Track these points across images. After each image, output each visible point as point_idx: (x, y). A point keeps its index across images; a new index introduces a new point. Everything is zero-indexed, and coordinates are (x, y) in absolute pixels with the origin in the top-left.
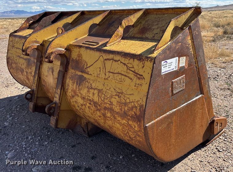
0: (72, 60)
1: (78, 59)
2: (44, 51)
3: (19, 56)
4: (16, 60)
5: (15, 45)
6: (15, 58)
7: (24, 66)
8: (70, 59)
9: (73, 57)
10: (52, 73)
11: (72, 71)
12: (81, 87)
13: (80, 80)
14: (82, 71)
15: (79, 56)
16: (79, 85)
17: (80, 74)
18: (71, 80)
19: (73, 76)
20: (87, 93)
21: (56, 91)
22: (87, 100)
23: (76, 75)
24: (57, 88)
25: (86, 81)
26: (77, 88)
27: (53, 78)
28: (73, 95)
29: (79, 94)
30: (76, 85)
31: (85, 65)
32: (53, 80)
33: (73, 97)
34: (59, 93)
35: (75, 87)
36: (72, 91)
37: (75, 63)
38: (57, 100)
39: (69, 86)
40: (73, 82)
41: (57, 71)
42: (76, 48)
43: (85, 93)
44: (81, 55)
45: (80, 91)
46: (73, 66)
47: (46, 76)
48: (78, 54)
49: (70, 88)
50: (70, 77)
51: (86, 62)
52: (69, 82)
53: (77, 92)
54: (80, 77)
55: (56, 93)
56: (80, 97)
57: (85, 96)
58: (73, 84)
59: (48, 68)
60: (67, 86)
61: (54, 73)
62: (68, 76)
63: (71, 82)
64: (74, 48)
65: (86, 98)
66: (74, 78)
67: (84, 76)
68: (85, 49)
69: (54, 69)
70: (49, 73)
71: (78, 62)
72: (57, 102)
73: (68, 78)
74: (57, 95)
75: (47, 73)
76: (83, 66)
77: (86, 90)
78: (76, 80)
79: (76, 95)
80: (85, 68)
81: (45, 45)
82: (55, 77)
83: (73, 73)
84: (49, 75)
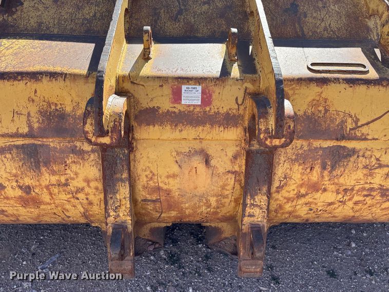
9: (296, 111)
10: (206, 163)
11: (296, 143)
12: (339, 171)
13: (333, 157)
14: (339, 136)
15: (314, 104)
16: (333, 168)
17: (331, 146)
18: (300, 165)
19: (302, 154)
20: (362, 178)
21: (249, 202)
22: (358, 191)
23: (316, 148)
24: (249, 194)
25: (358, 157)
26: (323, 177)
27: (213, 174)
28: (304, 193)
29: (330, 186)
30: (319, 170)
31: (346, 122)
32: (209, 180)
33: (303, 196)
34: (262, 203)
35: (315, 176)
36: (301, 186)
37: (303, 125)
38: (259, 219)
39: (288, 179)
40: (307, 168)
41: (226, 155)
42: (306, 88)
43: (354, 180)
44: (326, 100)
45: (336, 181)
46: (299, 130)
47: (168, 177)
48: (314, 100)
49: (294, 182)
50: (294, 157)
51: (349, 115)
52: (288, 171)
53: (323, 185)
54: (330, 152)
55: (248, 205)
56: (333, 192)
57: (351, 187)
58: (308, 170)
59: (174, 154)
60: (283, 179)
61: (213, 163)
62: (282, 159)
63: (301, 167)
64: (298, 88)
65: (357, 188)
66: (310, 158)
67: (345, 147)
68: (347, 86)
69: (210, 152)
70: (184, 166)
71: (311, 118)
72: (260, 223)
73: (285, 161)
74: (255, 208)
75: (175, 169)
76: (338, 126)
77: (360, 174)
78: (319, 161)
79: (317, 191)
80: (348, 129)
81: (132, 91)
82: (220, 172)
83: (301, 148)
84: (187, 172)
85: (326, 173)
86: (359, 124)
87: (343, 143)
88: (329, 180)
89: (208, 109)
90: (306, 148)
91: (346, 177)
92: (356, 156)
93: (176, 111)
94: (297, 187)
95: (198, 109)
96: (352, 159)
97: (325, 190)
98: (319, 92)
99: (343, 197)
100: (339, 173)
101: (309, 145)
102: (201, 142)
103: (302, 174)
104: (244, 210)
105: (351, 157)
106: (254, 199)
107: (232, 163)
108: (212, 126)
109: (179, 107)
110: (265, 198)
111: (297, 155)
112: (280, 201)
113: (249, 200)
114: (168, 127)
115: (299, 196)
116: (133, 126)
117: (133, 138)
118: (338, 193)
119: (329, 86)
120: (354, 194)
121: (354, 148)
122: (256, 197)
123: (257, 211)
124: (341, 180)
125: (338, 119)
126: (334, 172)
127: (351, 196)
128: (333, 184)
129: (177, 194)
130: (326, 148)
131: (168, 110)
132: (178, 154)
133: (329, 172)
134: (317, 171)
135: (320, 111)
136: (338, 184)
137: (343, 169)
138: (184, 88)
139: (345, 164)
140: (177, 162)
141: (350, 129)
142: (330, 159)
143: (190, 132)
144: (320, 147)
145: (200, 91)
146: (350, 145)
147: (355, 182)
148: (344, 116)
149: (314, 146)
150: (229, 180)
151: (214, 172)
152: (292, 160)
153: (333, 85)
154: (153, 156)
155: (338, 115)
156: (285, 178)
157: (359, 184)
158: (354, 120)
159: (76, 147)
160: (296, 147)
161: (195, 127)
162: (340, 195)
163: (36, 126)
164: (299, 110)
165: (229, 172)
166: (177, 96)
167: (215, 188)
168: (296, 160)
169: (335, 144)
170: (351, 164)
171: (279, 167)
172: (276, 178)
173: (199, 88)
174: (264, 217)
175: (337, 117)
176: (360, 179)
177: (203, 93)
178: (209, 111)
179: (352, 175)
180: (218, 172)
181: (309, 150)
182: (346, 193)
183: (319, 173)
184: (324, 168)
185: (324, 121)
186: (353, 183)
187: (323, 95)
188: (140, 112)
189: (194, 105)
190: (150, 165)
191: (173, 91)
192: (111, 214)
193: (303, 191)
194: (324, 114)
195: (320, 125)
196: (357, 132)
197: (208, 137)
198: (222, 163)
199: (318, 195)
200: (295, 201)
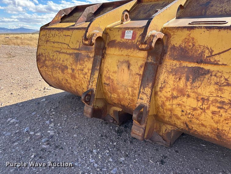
0: (171, 48)
1: (183, 45)
2: (107, 41)
3: (57, 51)
4: (53, 56)
5: (51, 38)
6: (51, 54)
7: (68, 62)
8: (167, 47)
9: (175, 44)
10: (128, 67)
11: (173, 63)
12: (198, 84)
13: (194, 74)
14: (199, 60)
15: (186, 41)
16: (194, 81)
17: (194, 66)
18: (173, 75)
19: (175, 69)
20: (214, 91)
21: (142, 91)
22: (212, 102)
23: (184, 67)
24: (142, 86)
25: (211, 75)
26: (186, 85)
27: (130, 74)
28: (176, 95)
29: (191, 93)
30: (184, 81)
31: (205, 52)
32: (128, 77)
33: (176, 97)
34: (148, 93)
35: (182, 84)
36: (174, 89)
37: (178, 52)
38: (145, 102)
39: (166, 83)
40: (177, 78)
41: (138, 65)
42: (181, 31)
43: (209, 92)
44: (193, 39)
45: (195, 90)
46: (175, 55)
47: (113, 72)
48: (186, 39)
49: (169, 86)
50: (170, 70)
51: (207, 48)
52: (166, 78)
53: (187, 91)
54: (192, 70)
55: (141, 93)
56: (194, 98)
57: (207, 97)
58: (178, 80)
59: (117, 61)
60: (163, 83)
61: (131, 68)
62: (164, 70)
63: (173, 77)
64: (176, 31)
65: (211, 99)
66: (180, 72)
67: (203, 68)
68: (206, 30)
69: (131, 62)
70: (120, 68)
71: (184, 49)
72: (145, 105)
73: (165, 72)
74: (144, 95)
75: (116, 69)
76: (199, 54)
77: (212, 88)
78: (185, 75)
79: (184, 95)
80: (205, 57)
81: (109, 33)
82: (133, 73)
83: (175, 65)
84: (120, 71)
85: (189, 83)
86: (213, 54)
87: (202, 66)
88: (191, 89)
89: (134, 41)
90: (178, 66)
91: (203, 89)
92: (209, 75)
93: (122, 41)
94: (171, 90)
95: (130, 41)
96: (207, 77)
97: (189, 96)
98: (188, 34)
99: (202, 105)
100: (197, 85)
101: (180, 64)
102: (129, 57)
103: (174, 81)
104: (139, 95)
105: (206, 74)
106: (144, 90)
107: (139, 69)
108: (134, 49)
109: (123, 40)
110: (150, 90)
111: (172, 69)
112: (163, 98)
113: (142, 90)
114: (117, 49)
115: (174, 97)
116: (106, 48)
117: (105, 53)
118: (198, 101)
119: (194, 30)
120: (210, 104)
121: (209, 70)
122: (145, 89)
123: (145, 97)
124: (199, 90)
125: (200, 50)
126: (194, 84)
127: (208, 105)
128: (194, 92)
129: (116, 82)
130: (190, 67)
131: (119, 41)
132: (119, 61)
133: (191, 83)
134: (183, 81)
135: (190, 46)
136: (197, 93)
137: (200, 83)
138: (126, 31)
139: (202, 79)
140: (117, 66)
141: (207, 57)
142: (192, 75)
143: (125, 52)
144: (187, 66)
145: (132, 33)
146: (207, 67)
147: (209, 94)
148: (204, 49)
149: (183, 65)
150: (137, 79)
151: (131, 73)
152: (169, 72)
153: (197, 29)
154: (110, 61)
155: (200, 48)
156: (164, 82)
157: (212, 96)
158: (210, 51)
159: (88, 55)
160: (172, 65)
161: (127, 49)
162: (199, 102)
163: (81, 46)
164: (176, 44)
165: (137, 74)
166: (123, 35)
167: (131, 82)
168: (171, 72)
169: (196, 66)
170: (205, 80)
171: (162, 75)
172: (160, 82)
173: (132, 31)
174: (148, 101)
175: (199, 49)
176: (213, 92)
177: (133, 34)
178: (134, 42)
179: (207, 88)
180: (132, 73)
181: (180, 67)
182: (204, 102)
183: (184, 83)
184: (187, 79)
185: (191, 52)
186: (208, 94)
187: (191, 36)
188: (110, 42)
189: (128, 39)
190: (108, 65)
191: (122, 33)
192: (90, 84)
193: (175, 94)
194: (192, 47)
195: (188, 53)
196: (211, 59)
197: (132, 55)
198: (135, 69)
199: (185, 99)
200: (171, 101)
